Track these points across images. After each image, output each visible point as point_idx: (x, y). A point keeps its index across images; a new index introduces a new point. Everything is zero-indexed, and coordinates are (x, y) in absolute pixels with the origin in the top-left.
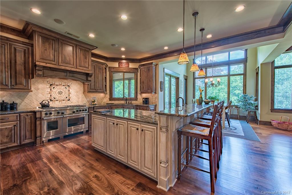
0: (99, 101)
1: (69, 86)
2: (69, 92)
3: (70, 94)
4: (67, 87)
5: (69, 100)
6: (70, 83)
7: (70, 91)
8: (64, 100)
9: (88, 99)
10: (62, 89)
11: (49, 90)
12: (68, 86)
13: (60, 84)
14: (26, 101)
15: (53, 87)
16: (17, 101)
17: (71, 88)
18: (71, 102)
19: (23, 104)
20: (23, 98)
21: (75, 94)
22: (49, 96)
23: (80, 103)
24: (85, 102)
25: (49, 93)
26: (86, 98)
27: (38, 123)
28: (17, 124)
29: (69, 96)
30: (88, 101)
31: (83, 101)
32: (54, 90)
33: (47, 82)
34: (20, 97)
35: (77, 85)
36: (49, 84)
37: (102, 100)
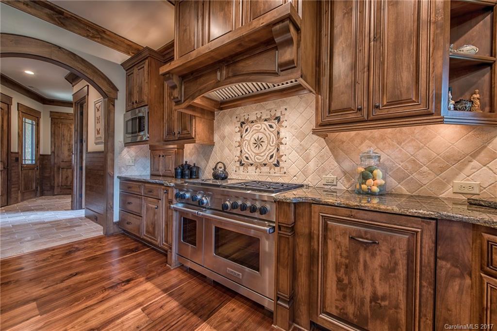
0: (415, 176)
1: (278, 119)
2: (278, 138)
3: (281, 146)
4: (274, 123)
5: (277, 165)
6: (283, 108)
7: (282, 135)
8: (265, 165)
9: (347, 165)
10: (262, 130)
11: (239, 138)
12: (276, 118)
13: (259, 117)
17: (284, 124)
18: (283, 171)
21: (297, 141)
23: (310, 178)
24: (331, 177)
25: (239, 146)
26: (337, 162)
29: (278, 150)
30: (345, 173)
31: (324, 171)
32: (246, 138)
33: (237, 117)
35: (302, 109)
36: (239, 121)
37: (442, 169)
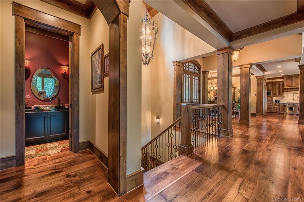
11: (293, 96)
14: (283, 100)
15: (294, 94)
16: (281, 100)
19: (282, 101)
20: (282, 99)
22: (293, 98)
27: (285, 107)
28: (278, 107)
32: (295, 96)
33: (292, 93)
34: (281, 98)
